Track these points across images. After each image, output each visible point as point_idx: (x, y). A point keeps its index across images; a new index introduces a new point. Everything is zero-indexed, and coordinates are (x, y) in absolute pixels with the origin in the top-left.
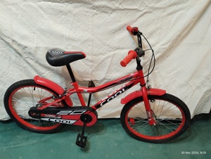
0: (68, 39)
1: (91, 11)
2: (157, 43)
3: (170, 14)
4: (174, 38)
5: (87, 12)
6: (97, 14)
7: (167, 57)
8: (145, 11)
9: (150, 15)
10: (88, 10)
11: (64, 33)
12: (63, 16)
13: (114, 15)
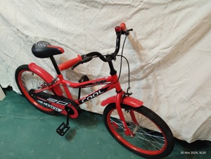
0: (62, 32)
1: (81, 5)
2: (157, 46)
3: (174, 12)
4: (177, 42)
5: (77, 6)
6: (87, 9)
7: (173, 63)
8: (139, 7)
9: (147, 11)
10: (77, 4)
11: (58, 26)
12: (56, 10)
13: (105, 10)
